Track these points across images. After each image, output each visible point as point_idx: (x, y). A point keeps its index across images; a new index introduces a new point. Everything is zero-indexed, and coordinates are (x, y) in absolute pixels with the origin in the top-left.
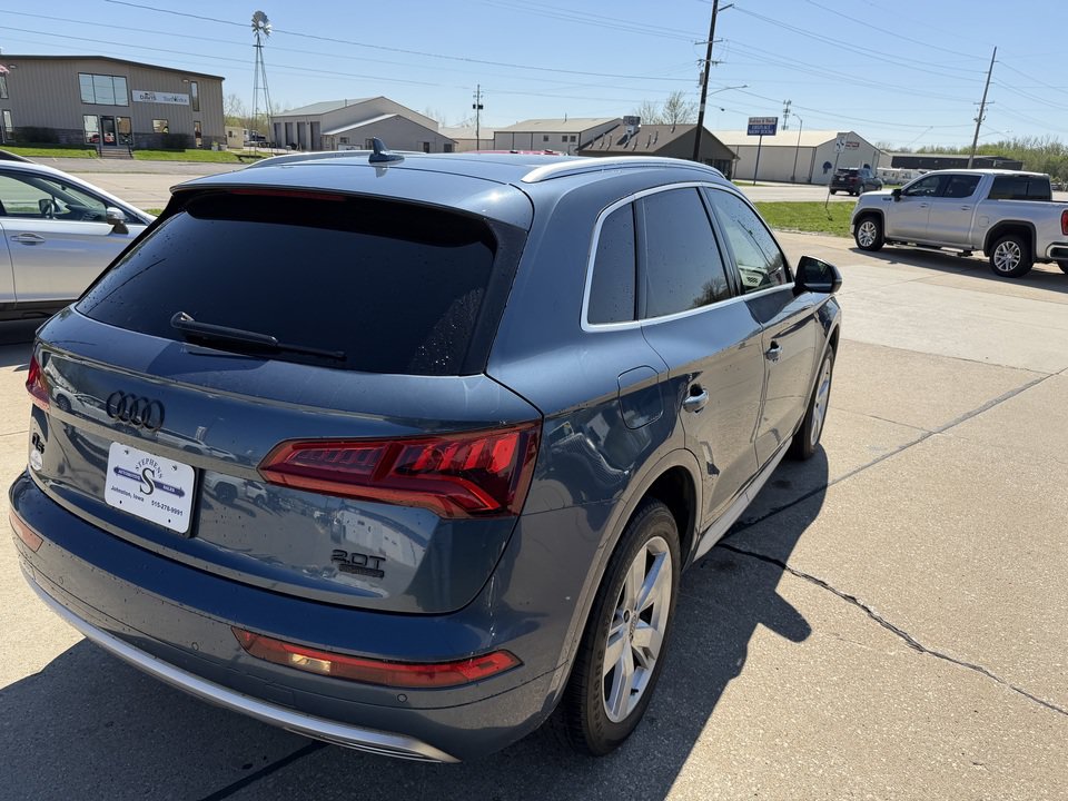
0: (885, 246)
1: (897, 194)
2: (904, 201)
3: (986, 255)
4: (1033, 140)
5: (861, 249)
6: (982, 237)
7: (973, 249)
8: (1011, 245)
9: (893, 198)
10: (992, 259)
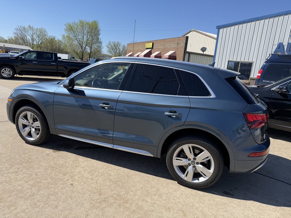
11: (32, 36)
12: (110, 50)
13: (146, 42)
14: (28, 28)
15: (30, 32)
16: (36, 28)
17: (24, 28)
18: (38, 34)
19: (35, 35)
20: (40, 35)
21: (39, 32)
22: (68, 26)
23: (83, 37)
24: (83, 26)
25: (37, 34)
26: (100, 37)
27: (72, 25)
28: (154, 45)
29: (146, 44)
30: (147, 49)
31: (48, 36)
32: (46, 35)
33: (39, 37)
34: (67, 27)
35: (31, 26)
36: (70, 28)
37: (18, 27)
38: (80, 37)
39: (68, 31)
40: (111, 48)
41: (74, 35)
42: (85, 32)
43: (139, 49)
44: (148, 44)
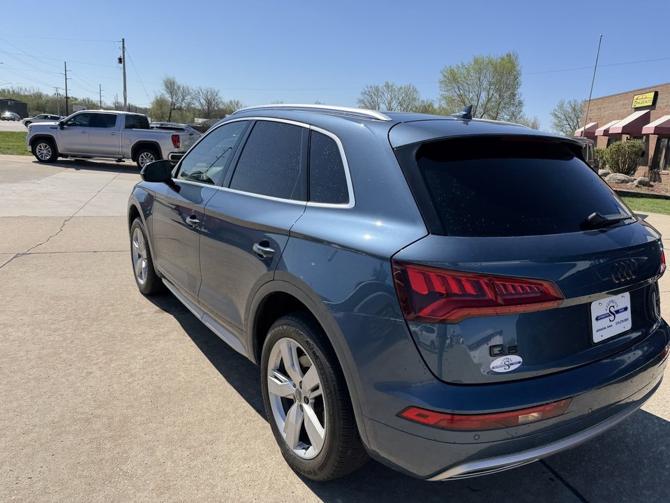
0: (60, 159)
1: (62, 124)
2: (67, 129)
3: (134, 161)
4: (24, 88)
5: (41, 161)
6: (129, 151)
7: (124, 158)
8: (147, 155)
9: (59, 127)
10: (138, 163)
11: (390, 103)
12: (560, 122)
13: (637, 91)
14: (384, 88)
15: (387, 96)
16: (399, 87)
17: (377, 90)
18: (400, 98)
19: (394, 101)
20: (405, 101)
21: (403, 95)
22: (447, 75)
23: (478, 96)
24: (480, 71)
25: (398, 99)
26: (520, 90)
27: (456, 70)
28: (659, 97)
29: (636, 97)
30: (637, 109)
31: (420, 100)
32: (414, 99)
33: (401, 105)
34: (445, 76)
35: (390, 84)
36: (452, 78)
37: (366, 89)
38: (471, 95)
39: (447, 85)
40: (563, 117)
41: (459, 93)
42: (485, 84)
43: (616, 111)
44: (640, 97)
